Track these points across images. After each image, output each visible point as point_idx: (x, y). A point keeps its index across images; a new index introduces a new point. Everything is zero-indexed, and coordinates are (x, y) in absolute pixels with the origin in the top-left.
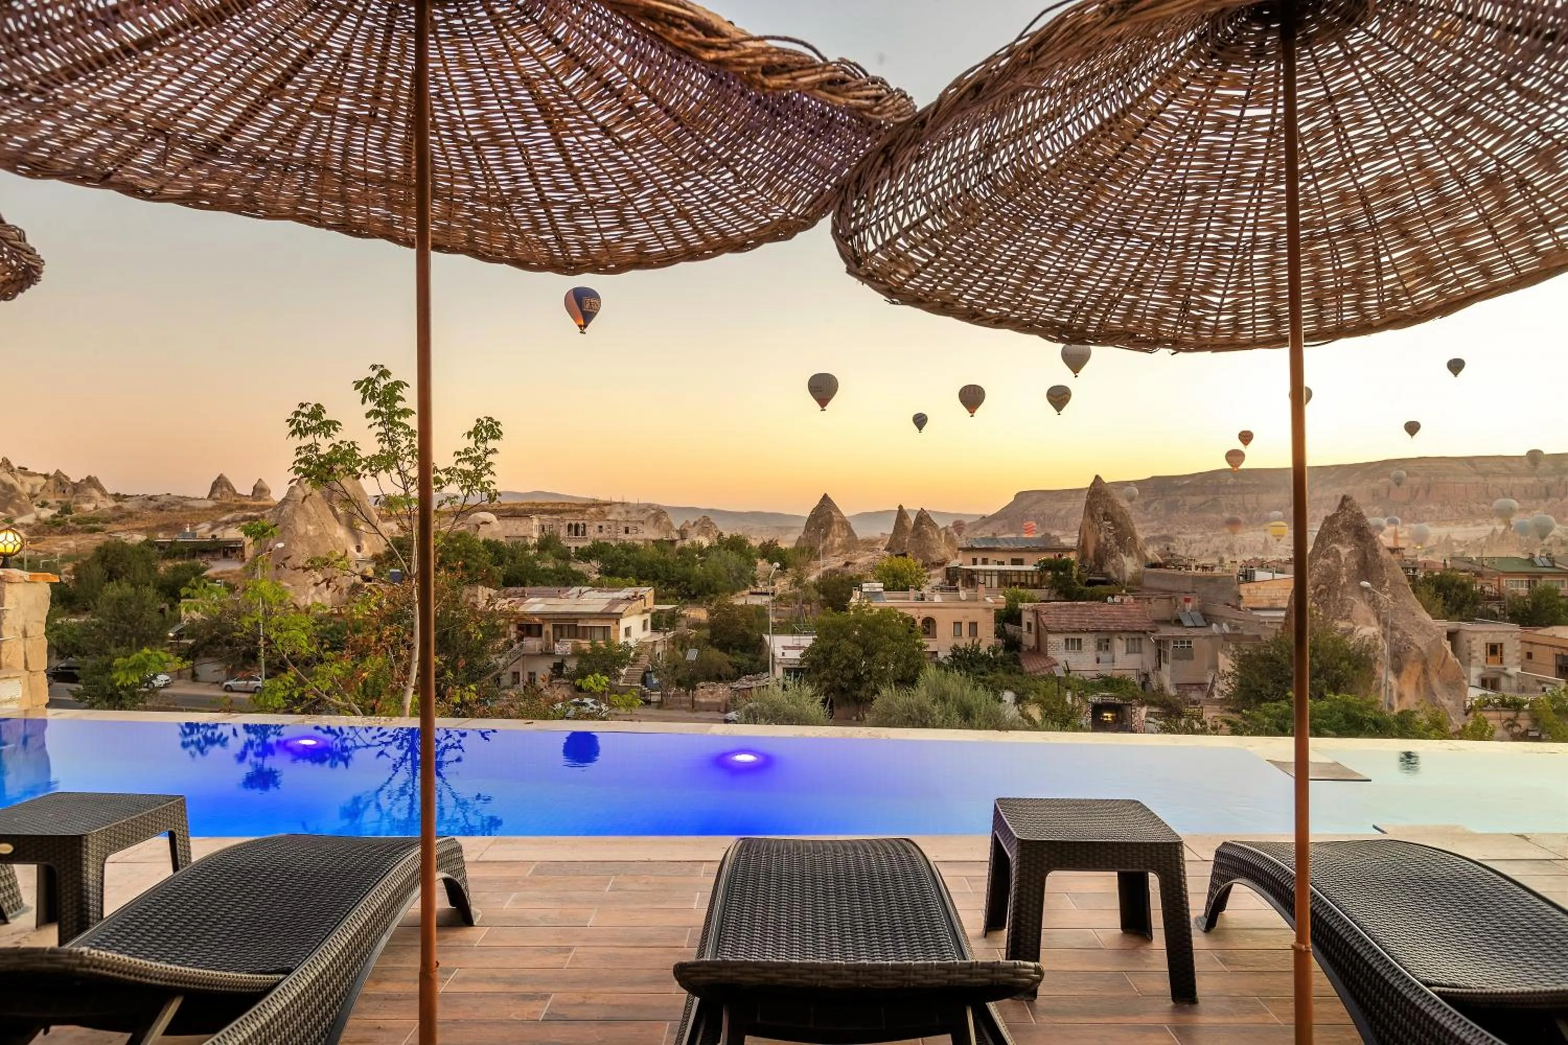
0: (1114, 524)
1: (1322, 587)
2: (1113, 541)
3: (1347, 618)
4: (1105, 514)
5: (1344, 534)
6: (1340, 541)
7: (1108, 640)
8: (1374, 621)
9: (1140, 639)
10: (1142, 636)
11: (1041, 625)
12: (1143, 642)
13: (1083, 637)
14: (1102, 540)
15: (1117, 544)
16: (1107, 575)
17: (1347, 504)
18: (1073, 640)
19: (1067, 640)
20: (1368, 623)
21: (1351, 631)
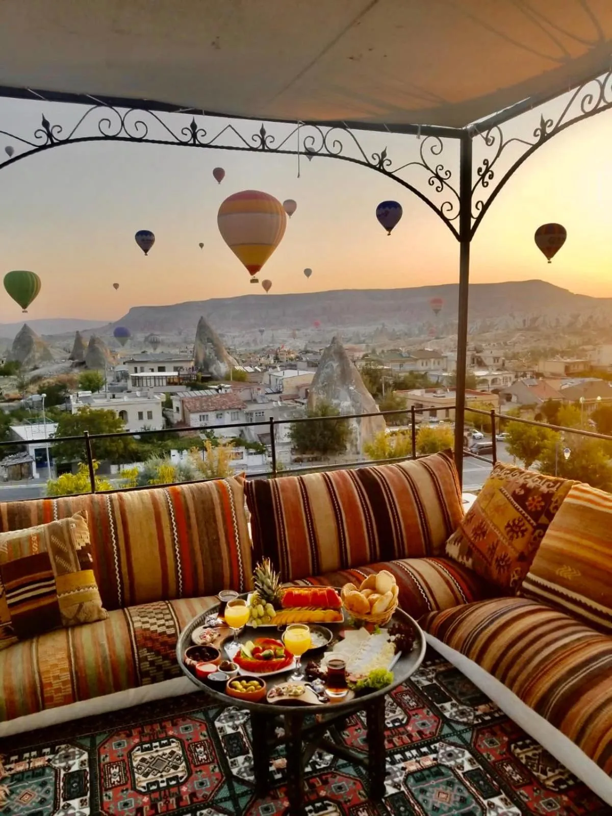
0: (213, 344)
1: (325, 383)
2: (213, 355)
3: (338, 398)
4: (208, 339)
5: (334, 357)
6: (333, 360)
7: (221, 414)
8: (348, 398)
9: (237, 412)
10: (238, 410)
11: (185, 408)
12: (239, 414)
13: (209, 414)
14: (208, 354)
15: (216, 356)
16: (211, 373)
17: (335, 341)
18: (204, 416)
19: (200, 416)
20: (346, 400)
21: (339, 404)
